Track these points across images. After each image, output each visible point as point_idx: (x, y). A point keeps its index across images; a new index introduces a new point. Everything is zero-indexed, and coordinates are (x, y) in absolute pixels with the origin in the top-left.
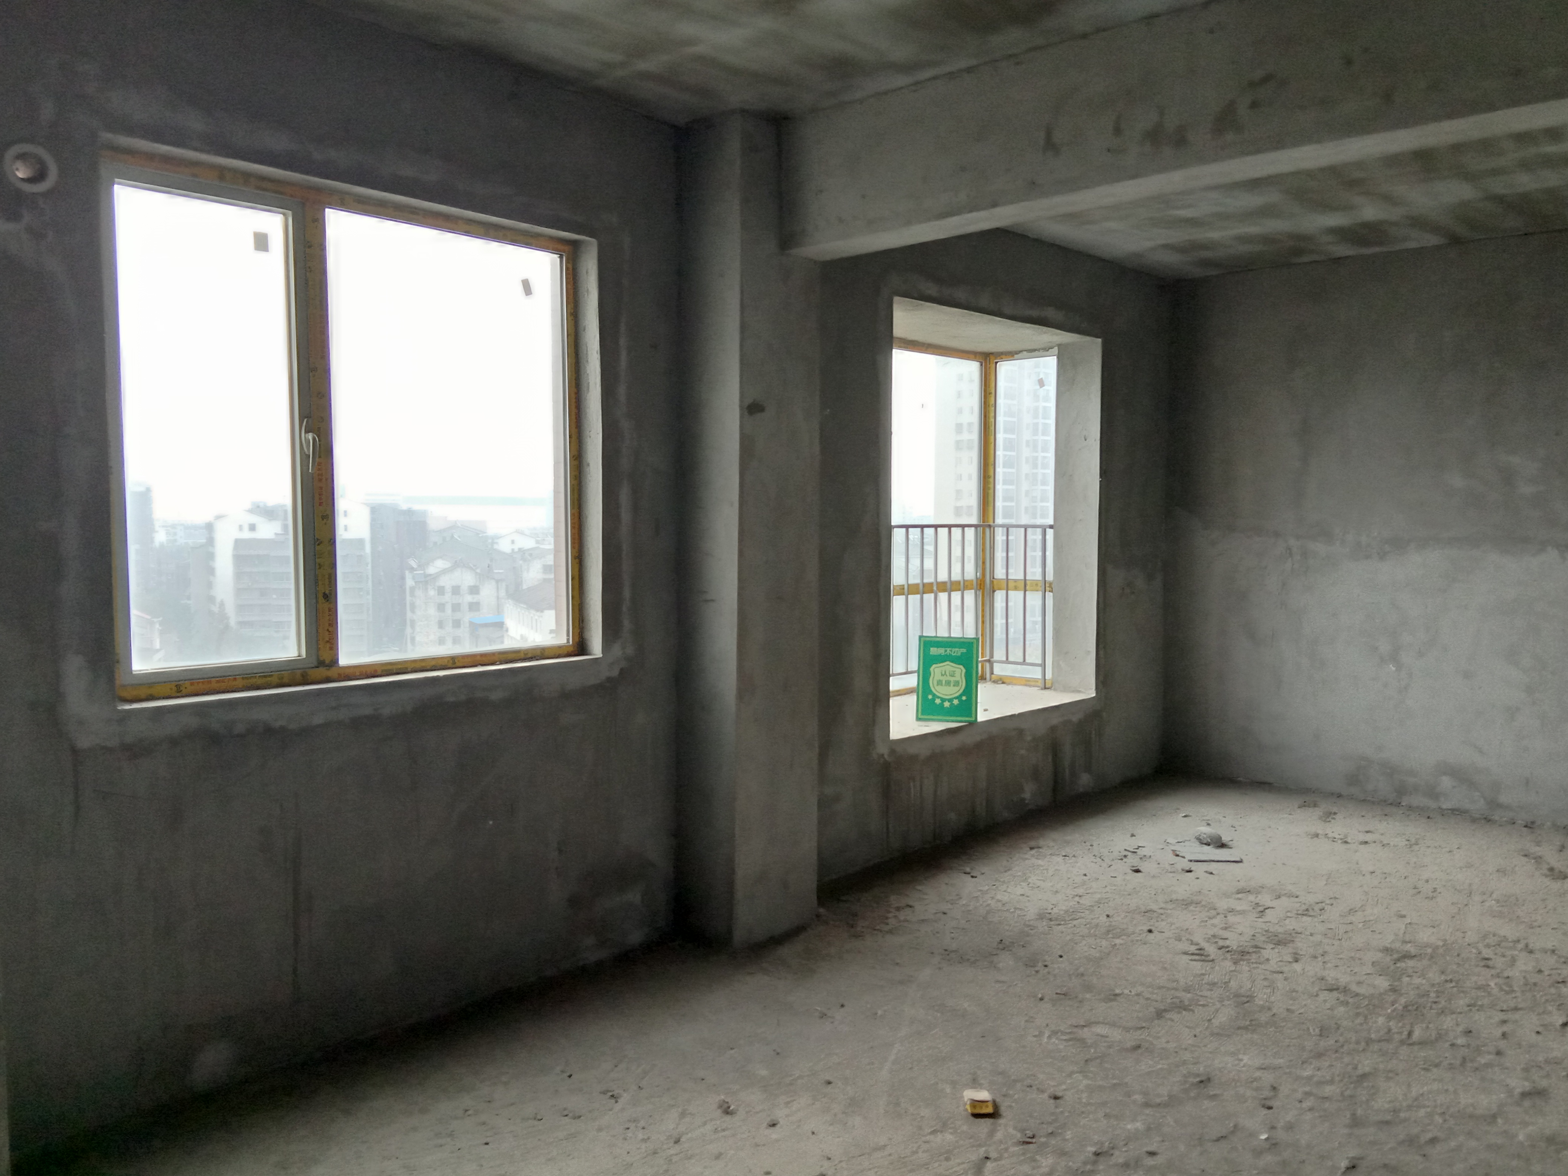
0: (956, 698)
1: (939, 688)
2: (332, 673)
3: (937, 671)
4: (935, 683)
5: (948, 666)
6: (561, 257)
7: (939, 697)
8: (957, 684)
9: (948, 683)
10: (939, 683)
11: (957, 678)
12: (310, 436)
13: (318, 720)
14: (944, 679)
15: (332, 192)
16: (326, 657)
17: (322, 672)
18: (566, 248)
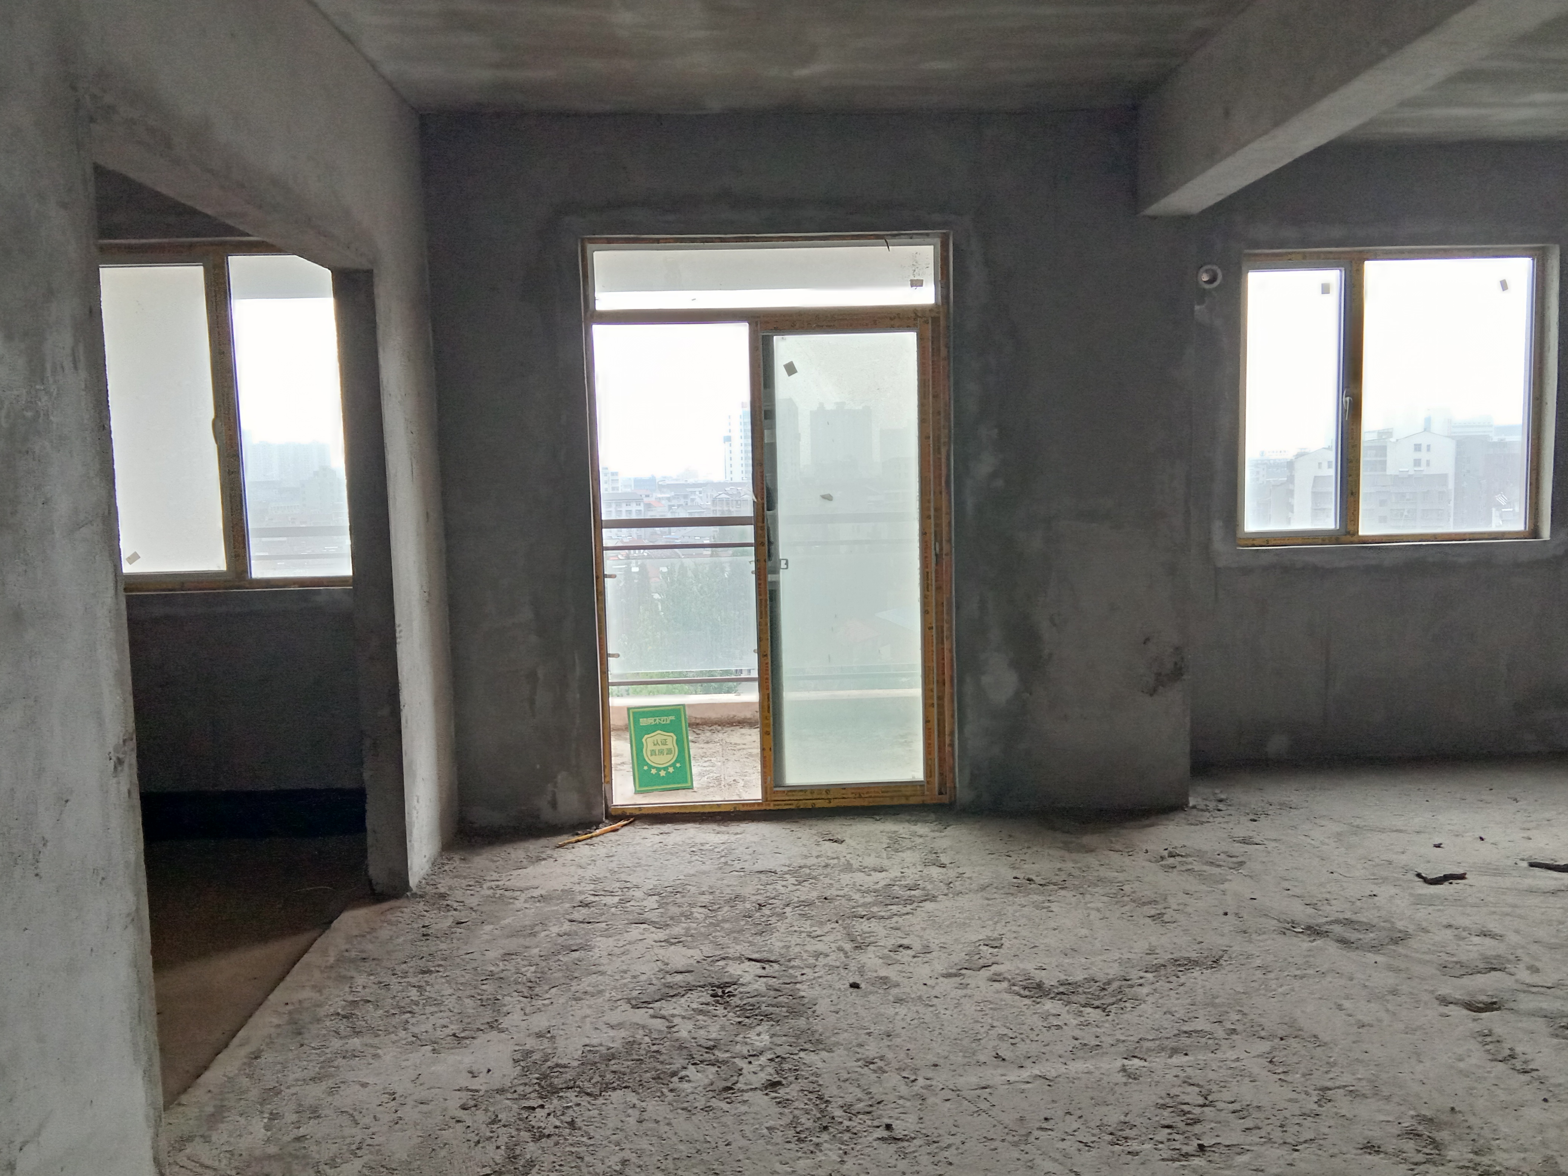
0: (670, 766)
1: (653, 758)
2: (1355, 539)
3: (649, 741)
4: (649, 754)
5: (659, 736)
6: (1533, 260)
7: (654, 768)
8: (669, 752)
9: (661, 752)
10: (653, 753)
11: (670, 746)
12: (1348, 399)
13: (1343, 564)
14: (657, 748)
15: (1368, 252)
16: (1351, 528)
17: (1349, 538)
18: (1538, 253)
